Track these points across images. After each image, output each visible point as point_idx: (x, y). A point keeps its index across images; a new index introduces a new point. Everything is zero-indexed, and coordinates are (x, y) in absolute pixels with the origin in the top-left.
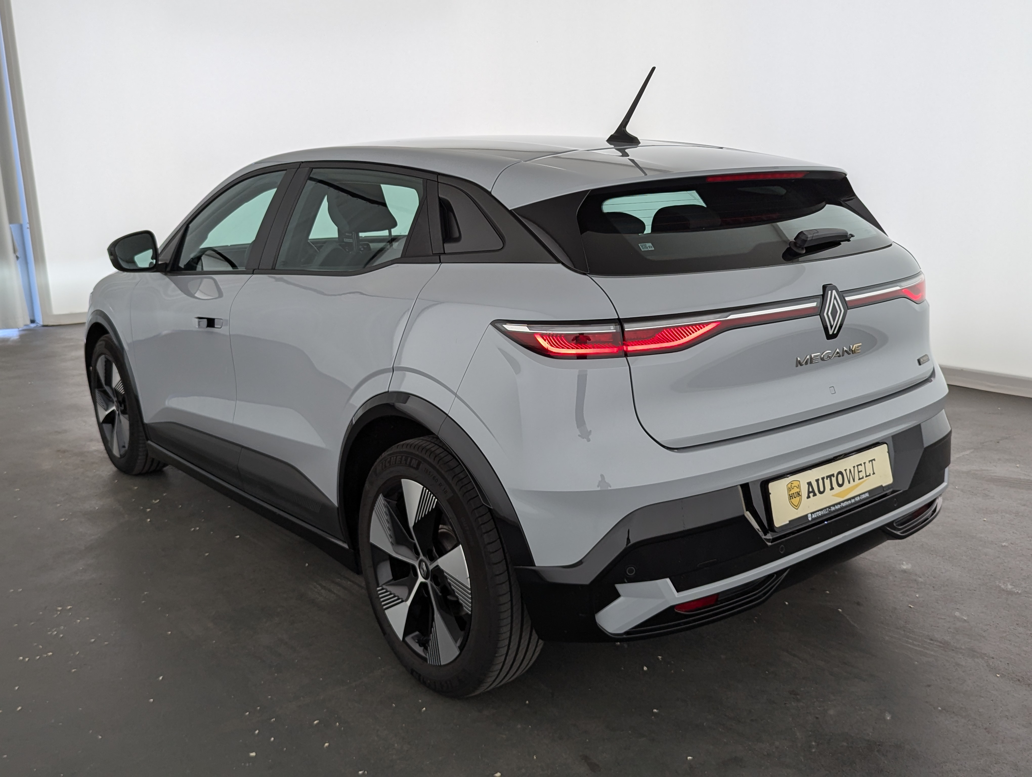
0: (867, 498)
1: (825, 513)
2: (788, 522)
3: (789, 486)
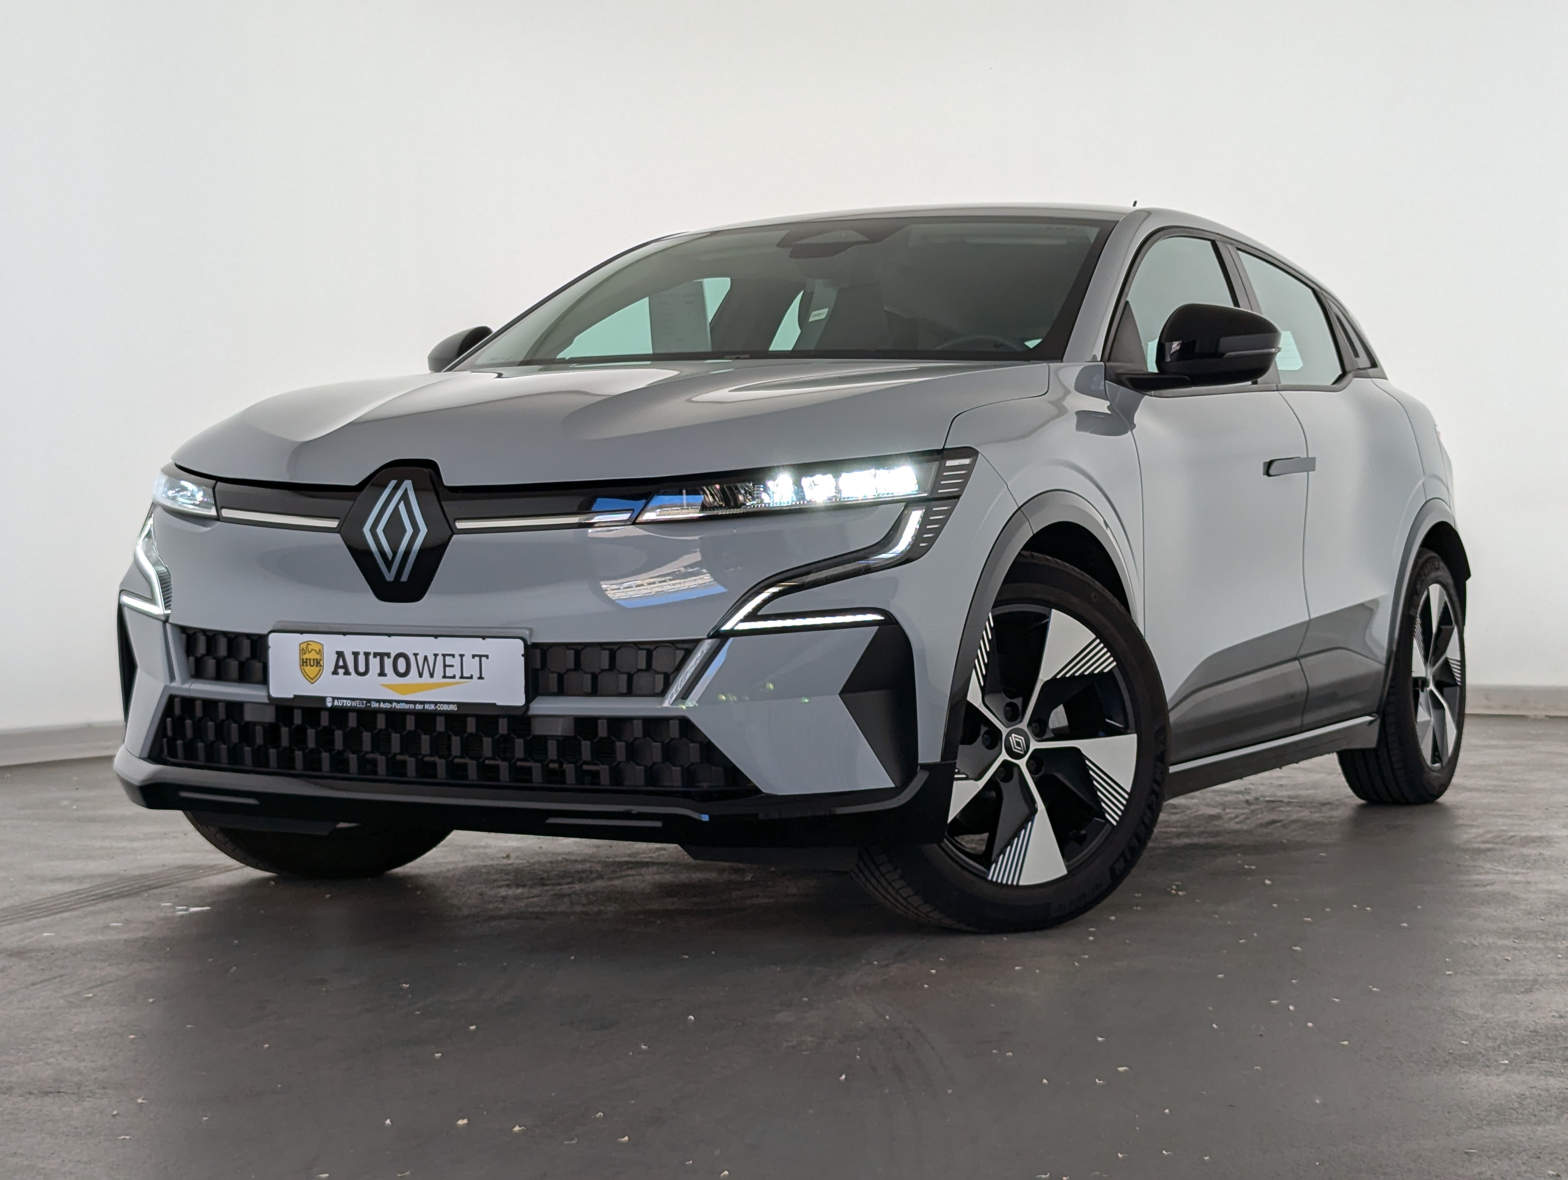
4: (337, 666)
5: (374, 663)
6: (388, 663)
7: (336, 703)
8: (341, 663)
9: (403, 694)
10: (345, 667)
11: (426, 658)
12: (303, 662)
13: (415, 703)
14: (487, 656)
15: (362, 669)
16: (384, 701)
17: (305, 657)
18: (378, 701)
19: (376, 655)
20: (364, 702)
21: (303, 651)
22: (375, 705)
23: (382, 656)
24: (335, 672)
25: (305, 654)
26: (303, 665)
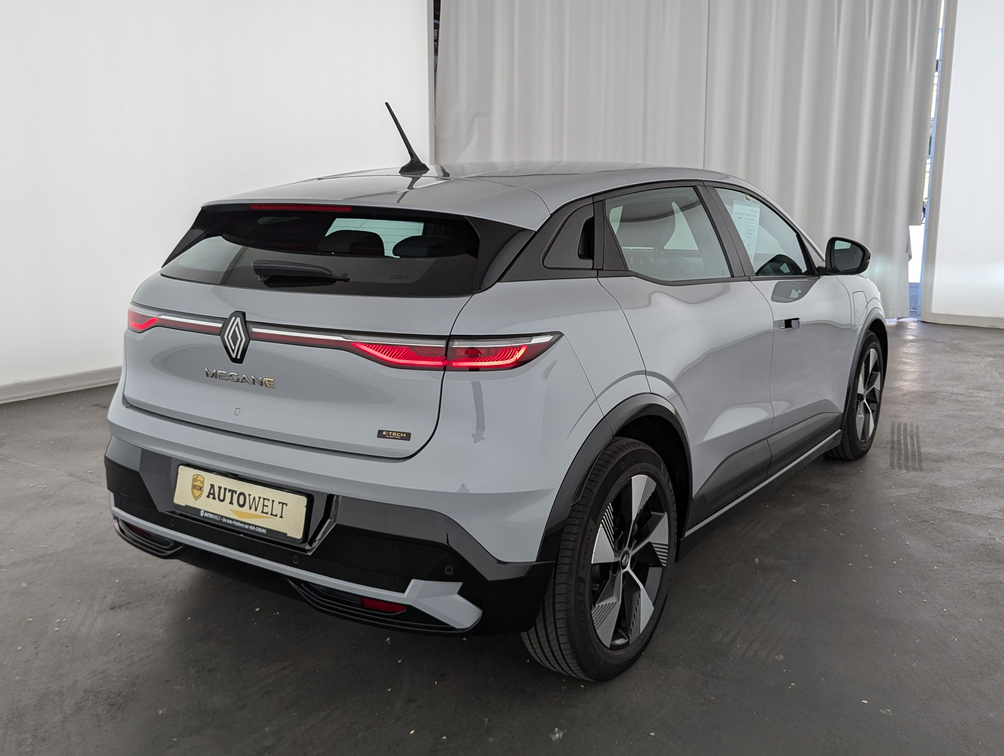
0: (262, 534)
1: (216, 519)
2: (184, 505)
3: (195, 477)
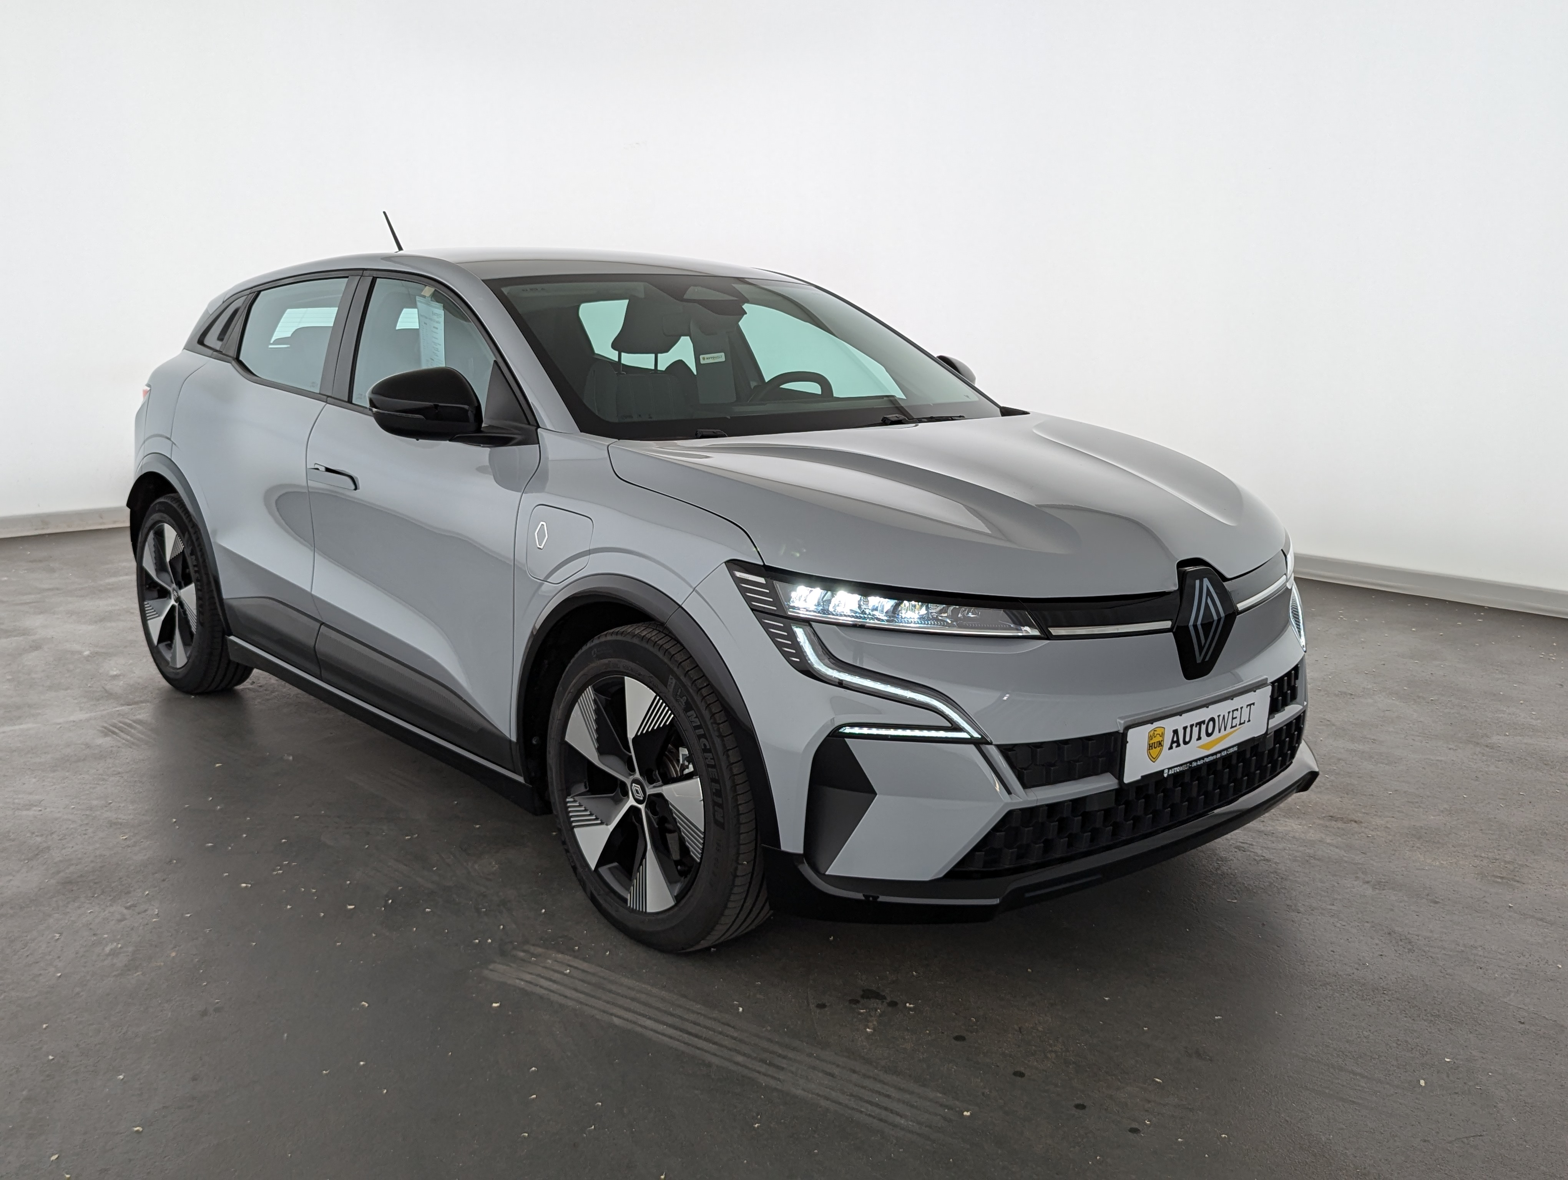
4: (1173, 742)
5: (1196, 730)
6: (1204, 727)
7: (1170, 773)
8: (1175, 739)
9: (1208, 749)
10: (1178, 742)
11: (1224, 716)
12: (1150, 746)
13: (1215, 754)
14: (1253, 704)
15: (1187, 739)
16: (1200, 759)
17: (1152, 742)
18: (1196, 761)
19: (1197, 724)
20: (1188, 764)
21: (1150, 738)
22: (1194, 764)
23: (1199, 724)
24: (1171, 748)
25: (1152, 739)
26: (1149, 750)
